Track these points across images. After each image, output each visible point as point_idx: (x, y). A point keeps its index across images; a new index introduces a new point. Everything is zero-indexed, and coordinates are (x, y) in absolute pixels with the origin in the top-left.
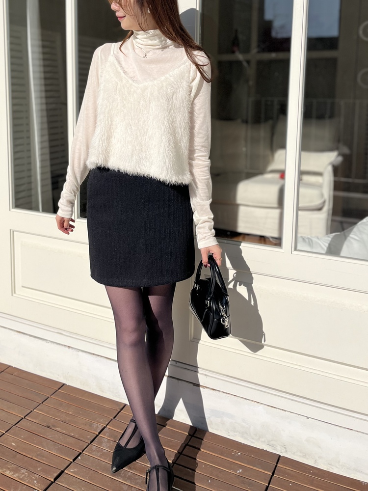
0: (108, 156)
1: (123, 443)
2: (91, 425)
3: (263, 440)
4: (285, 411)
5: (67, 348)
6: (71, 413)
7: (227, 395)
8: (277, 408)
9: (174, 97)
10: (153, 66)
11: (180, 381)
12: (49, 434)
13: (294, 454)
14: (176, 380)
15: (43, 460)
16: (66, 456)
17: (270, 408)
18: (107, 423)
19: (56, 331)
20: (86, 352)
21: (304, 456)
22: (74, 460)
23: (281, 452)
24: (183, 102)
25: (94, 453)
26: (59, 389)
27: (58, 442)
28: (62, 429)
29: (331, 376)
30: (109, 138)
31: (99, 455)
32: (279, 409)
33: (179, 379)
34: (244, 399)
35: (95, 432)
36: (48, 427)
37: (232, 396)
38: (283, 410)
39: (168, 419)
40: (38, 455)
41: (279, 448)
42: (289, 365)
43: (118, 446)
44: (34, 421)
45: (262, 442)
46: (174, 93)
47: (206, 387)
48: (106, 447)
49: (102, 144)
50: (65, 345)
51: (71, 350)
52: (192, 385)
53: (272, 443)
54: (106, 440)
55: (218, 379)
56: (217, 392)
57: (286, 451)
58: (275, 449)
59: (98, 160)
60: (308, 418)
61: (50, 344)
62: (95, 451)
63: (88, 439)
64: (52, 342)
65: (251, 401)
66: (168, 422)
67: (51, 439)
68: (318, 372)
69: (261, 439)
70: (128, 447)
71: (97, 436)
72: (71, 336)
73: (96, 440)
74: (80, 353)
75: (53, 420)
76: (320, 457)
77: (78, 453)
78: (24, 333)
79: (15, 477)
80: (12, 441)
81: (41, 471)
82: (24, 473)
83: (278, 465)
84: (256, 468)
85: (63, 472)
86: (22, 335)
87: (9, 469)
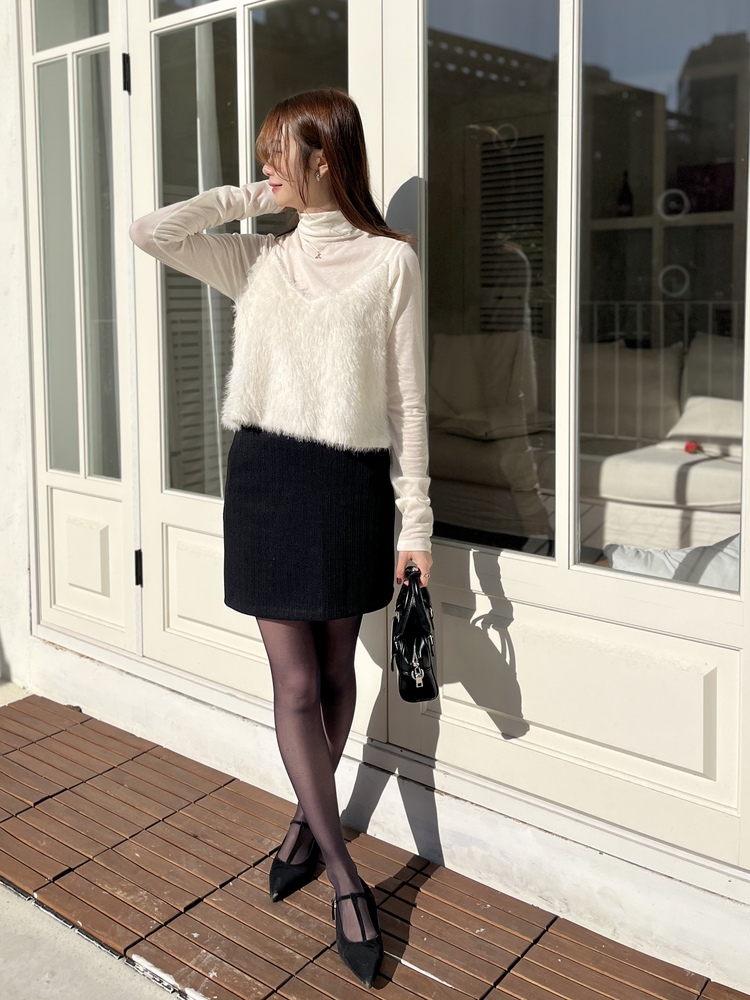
1: (284, 858)
2: (260, 841)
3: (532, 888)
4: (566, 839)
5: (240, 719)
6: (234, 820)
7: (473, 806)
8: (553, 834)
12: (195, 847)
13: (581, 915)
15: (177, 880)
16: (211, 880)
17: (544, 833)
19: (226, 691)
21: (597, 921)
22: (221, 886)
23: (560, 911)
25: (256, 880)
26: (226, 785)
27: (205, 859)
28: (215, 842)
29: (637, 782)
31: (262, 882)
32: (557, 835)
36: (196, 837)
37: (484, 810)
38: (563, 837)
40: (172, 872)
41: (557, 903)
42: (572, 760)
43: (277, 862)
44: (176, 826)
45: (531, 891)
47: (446, 794)
50: (238, 715)
51: (245, 722)
52: (423, 788)
53: (547, 894)
55: (464, 780)
56: (462, 802)
57: (569, 911)
58: (551, 905)
60: (601, 853)
61: (216, 711)
62: (258, 876)
63: (251, 859)
64: (220, 709)
65: (514, 819)
67: (195, 854)
68: (618, 775)
69: (529, 887)
70: (293, 863)
71: (267, 856)
72: (248, 699)
73: (264, 862)
74: (260, 728)
75: (204, 828)
76: (621, 924)
77: (230, 877)
78: (180, 693)
79: (129, 899)
80: (135, 851)
81: (168, 895)
82: (142, 896)
83: (550, 930)
84: (509, 930)
85: (200, 900)
86: (177, 695)
87: (122, 888)
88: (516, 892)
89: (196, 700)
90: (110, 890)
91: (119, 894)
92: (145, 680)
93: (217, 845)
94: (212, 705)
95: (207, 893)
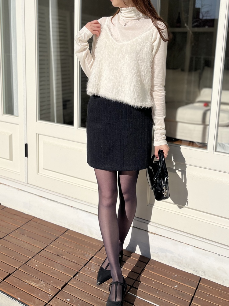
0: (99, 88)
1: (104, 267)
2: (84, 255)
3: (191, 267)
4: (205, 250)
5: (70, 208)
6: (72, 247)
7: (169, 239)
8: (200, 248)
9: (141, 52)
10: (130, 32)
11: (140, 230)
12: (59, 260)
13: (210, 276)
14: (138, 229)
15: (55, 276)
16: (69, 274)
17: (196, 248)
18: (94, 254)
19: (64, 197)
20: (82, 210)
21: (216, 279)
22: (74, 277)
23: (202, 275)
24: (147, 55)
25: (86, 273)
26: (65, 232)
27: (64, 265)
28: (67, 257)
30: (100, 77)
31: (89, 273)
32: (201, 249)
33: (139, 229)
34: (180, 242)
35: (87, 260)
36: (58, 255)
37: (172, 240)
38: (204, 250)
39: (132, 253)
40: (52, 273)
41: (200, 273)
43: (101, 269)
44: (50, 251)
46: (141, 49)
47: (156, 234)
48: (94, 269)
49: (96, 81)
50: (69, 206)
51: (73, 209)
52: (147, 232)
53: (197, 269)
54: (94, 265)
55: (164, 229)
56: (163, 237)
58: (198, 273)
59: (93, 90)
60: (219, 255)
61: (60, 204)
62: (87, 271)
63: (82, 263)
64: (61, 203)
65: (184, 243)
66: (132, 255)
67: (60, 263)
69: (189, 267)
70: (107, 269)
71: (88, 262)
72: (73, 200)
73: (88, 264)
74: (79, 211)
75: (61, 251)
76: (226, 279)
77: (76, 272)
78: (44, 198)
79: (37, 286)
80: (35, 264)
81: (53, 282)
82: (42, 284)
83: (200, 283)
84: (186, 285)
85: (66, 284)
86: (43, 198)
87: (33, 281)
88: (184, 269)
89: (51, 200)
90: (28, 282)
91: (33, 284)
92: (29, 192)
93: (68, 259)
94: (58, 202)
95: (68, 280)
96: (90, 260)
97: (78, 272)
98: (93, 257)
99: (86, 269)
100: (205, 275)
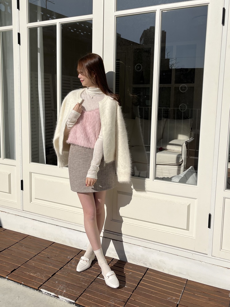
2: (67, 257)
3: (142, 262)
4: (151, 249)
5: (56, 226)
12: (49, 260)
13: (154, 267)
15: (47, 270)
16: (56, 268)
17: (145, 248)
19: (51, 219)
20: (65, 227)
21: (159, 268)
22: (60, 269)
23: (149, 267)
26: (52, 244)
27: (53, 263)
28: (54, 259)
31: (71, 267)
36: (48, 258)
40: (44, 268)
41: (148, 265)
44: (42, 256)
47: (118, 241)
51: (58, 227)
52: (112, 240)
53: (145, 263)
54: (74, 263)
60: (160, 251)
61: (48, 224)
63: (66, 262)
65: (137, 245)
67: (50, 262)
71: (70, 261)
72: (58, 220)
73: (69, 262)
74: (62, 228)
75: (50, 255)
76: (165, 268)
79: (35, 275)
80: (32, 263)
81: (46, 273)
82: (38, 274)
83: (147, 271)
84: (137, 272)
85: (55, 273)
86: (35, 221)
87: (32, 273)
88: (137, 263)
89: (41, 222)
90: (28, 274)
91: (32, 274)
92: (24, 217)
94: (46, 223)
96: (71, 260)
97: (62, 267)
98: (73, 258)
99: (69, 265)
100: (151, 266)
